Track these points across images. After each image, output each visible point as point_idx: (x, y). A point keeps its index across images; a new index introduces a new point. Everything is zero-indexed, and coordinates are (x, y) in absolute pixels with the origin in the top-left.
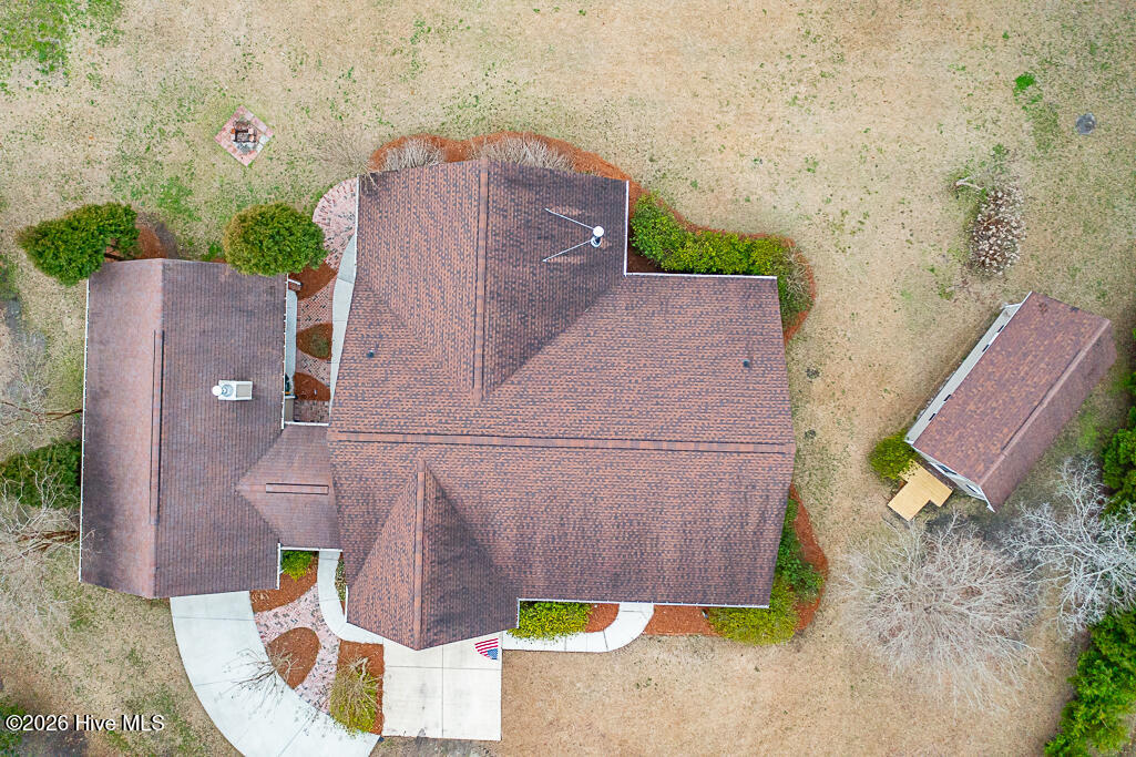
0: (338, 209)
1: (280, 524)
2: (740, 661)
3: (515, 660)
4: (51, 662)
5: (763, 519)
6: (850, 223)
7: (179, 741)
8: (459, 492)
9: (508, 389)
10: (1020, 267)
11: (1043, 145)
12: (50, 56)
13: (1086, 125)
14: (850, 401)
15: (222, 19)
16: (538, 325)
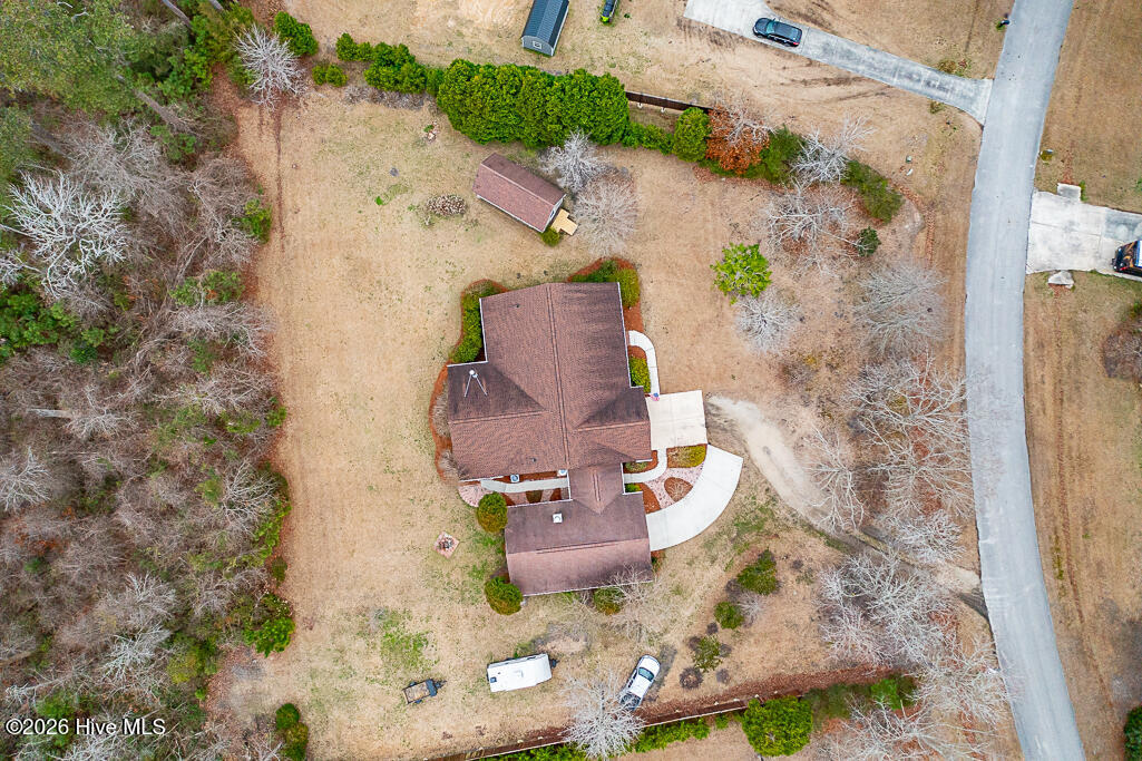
0: (472, 496)
1: (614, 494)
2: (649, 290)
3: (664, 388)
4: (699, 602)
5: (579, 291)
6: (451, 268)
7: (725, 537)
8: (586, 415)
9: (541, 401)
10: (462, 192)
11: (406, 190)
12: (420, 642)
13: (394, 172)
14: (529, 258)
15: (393, 563)
16: (513, 393)
